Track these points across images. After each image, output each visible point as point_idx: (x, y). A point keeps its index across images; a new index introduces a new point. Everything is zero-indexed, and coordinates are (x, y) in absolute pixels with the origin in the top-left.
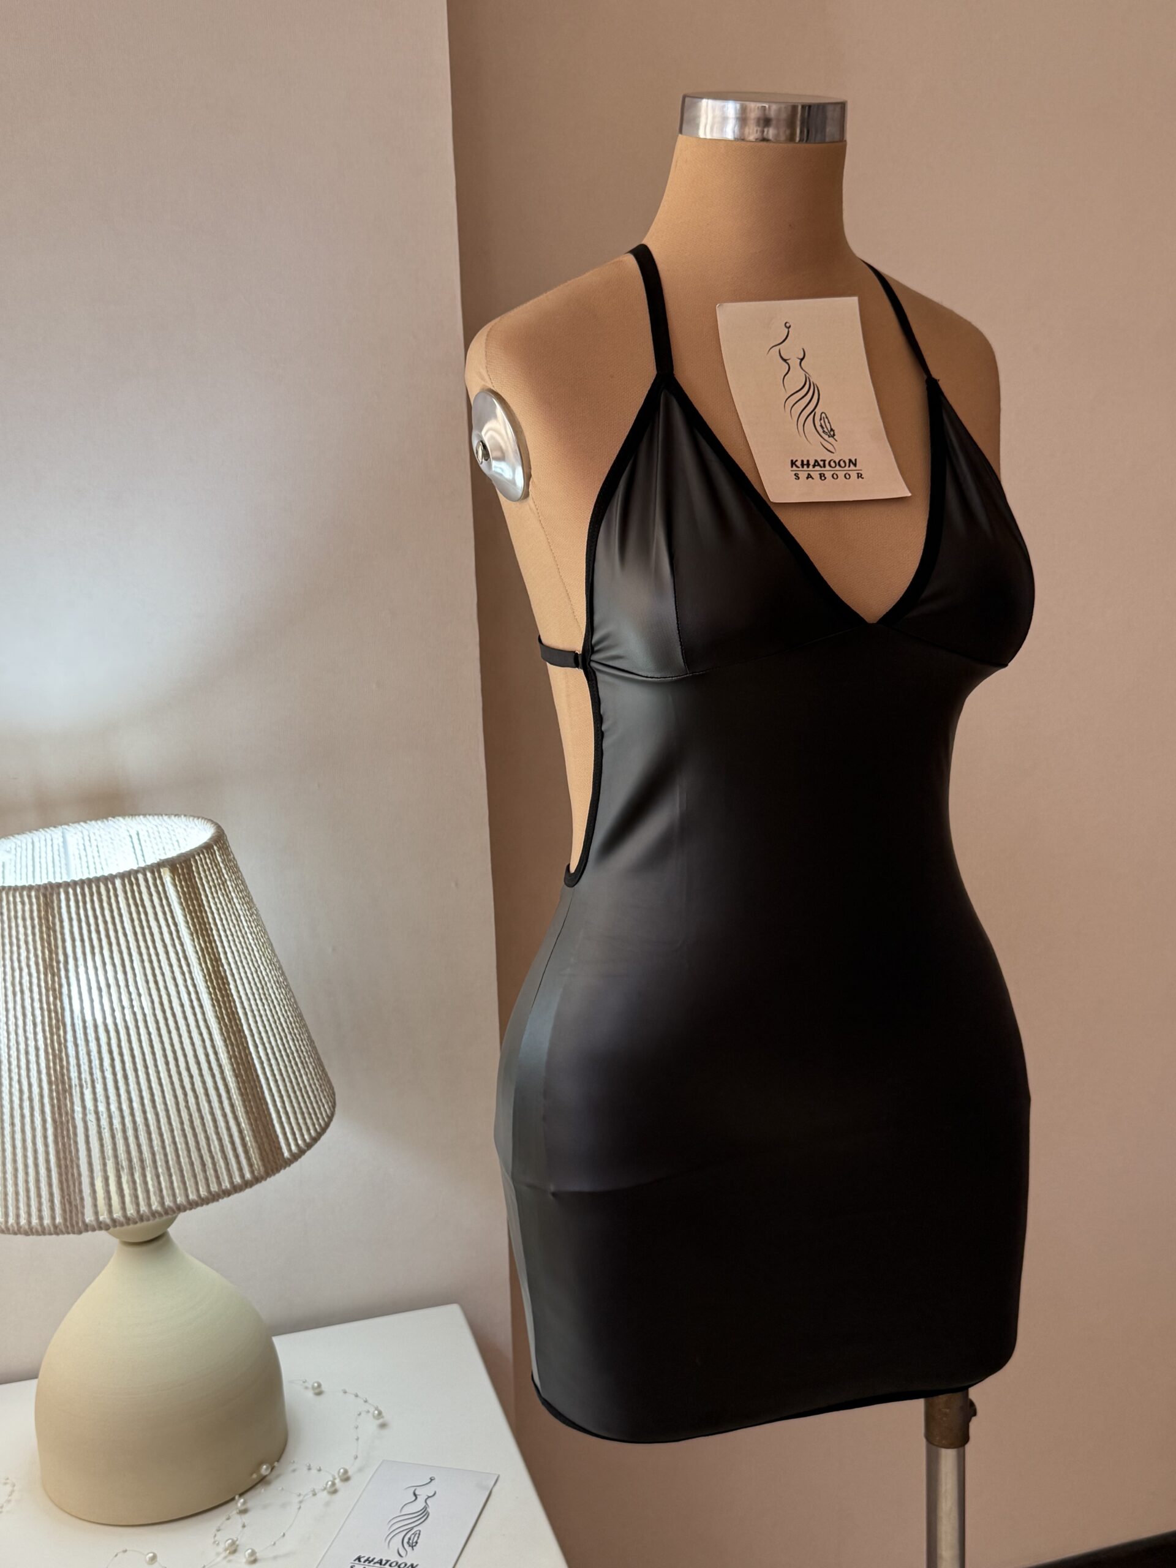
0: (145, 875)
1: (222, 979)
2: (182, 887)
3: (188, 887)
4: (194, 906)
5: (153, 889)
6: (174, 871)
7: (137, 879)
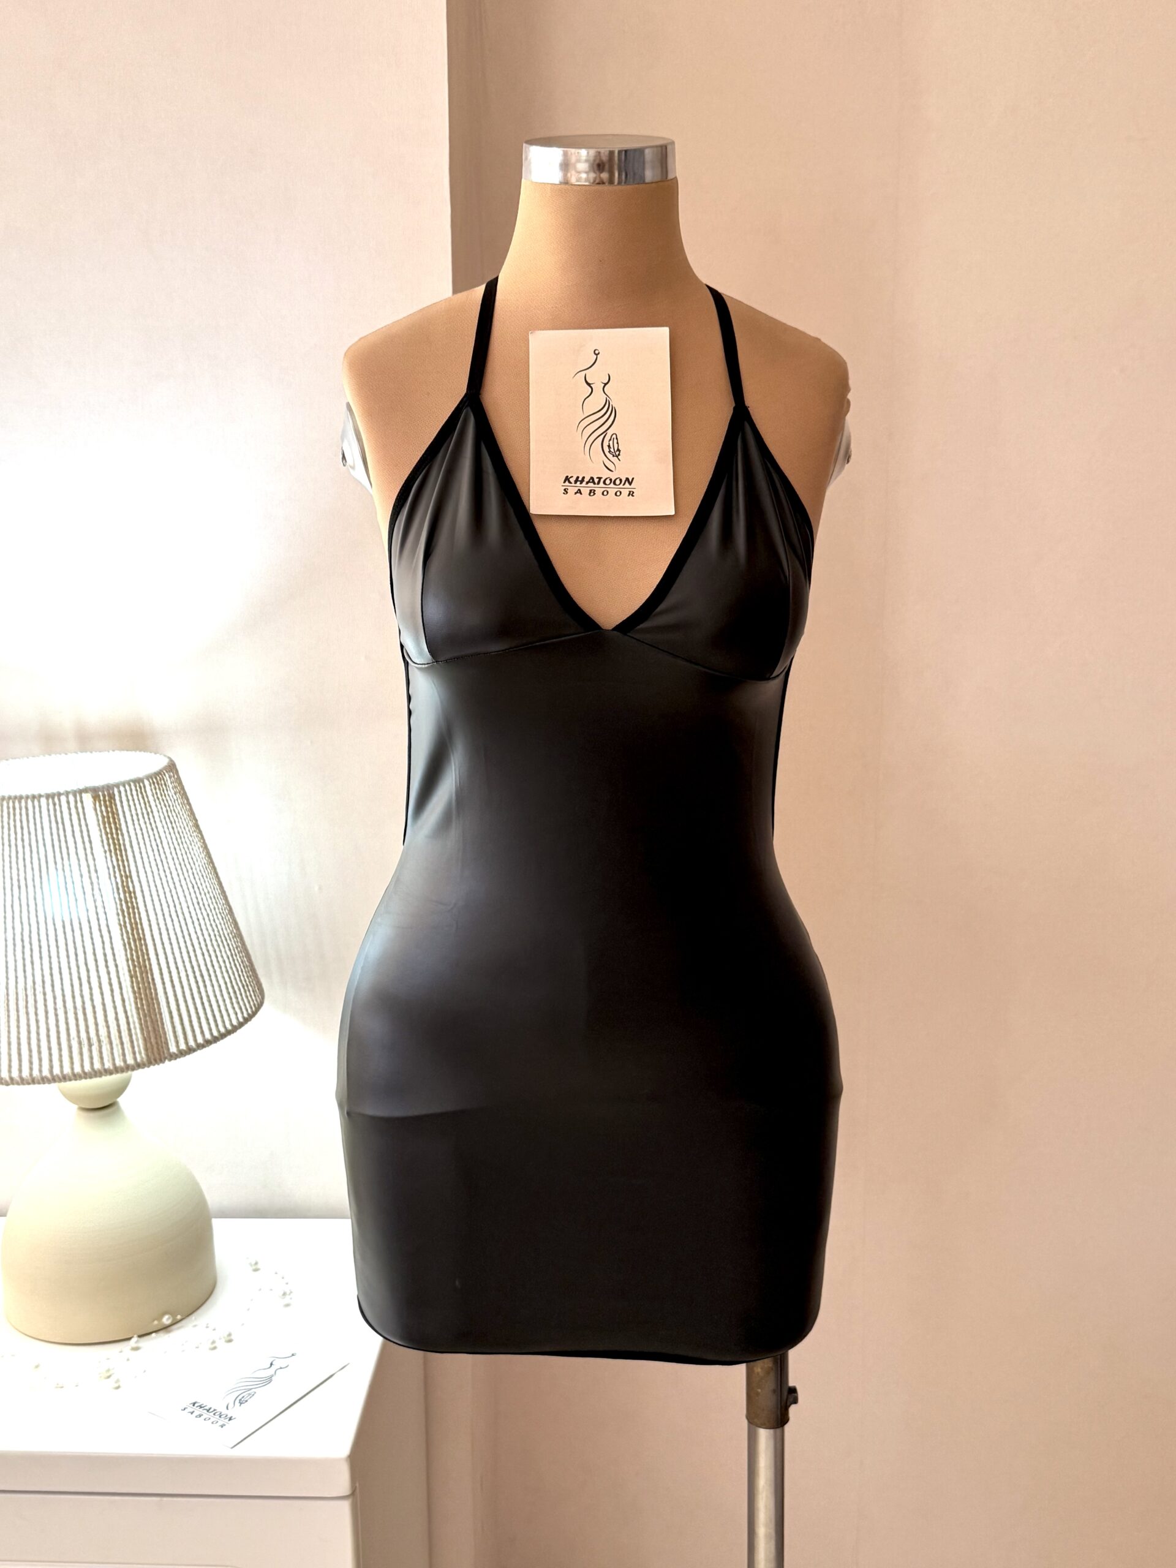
0: (67, 797)
1: (130, 893)
2: (101, 812)
3: (107, 812)
4: (111, 828)
5: (73, 811)
6: (96, 797)
7: (59, 800)
